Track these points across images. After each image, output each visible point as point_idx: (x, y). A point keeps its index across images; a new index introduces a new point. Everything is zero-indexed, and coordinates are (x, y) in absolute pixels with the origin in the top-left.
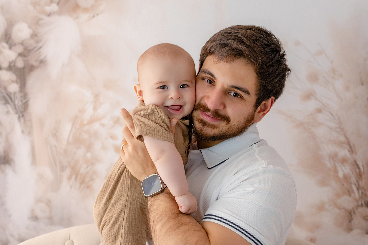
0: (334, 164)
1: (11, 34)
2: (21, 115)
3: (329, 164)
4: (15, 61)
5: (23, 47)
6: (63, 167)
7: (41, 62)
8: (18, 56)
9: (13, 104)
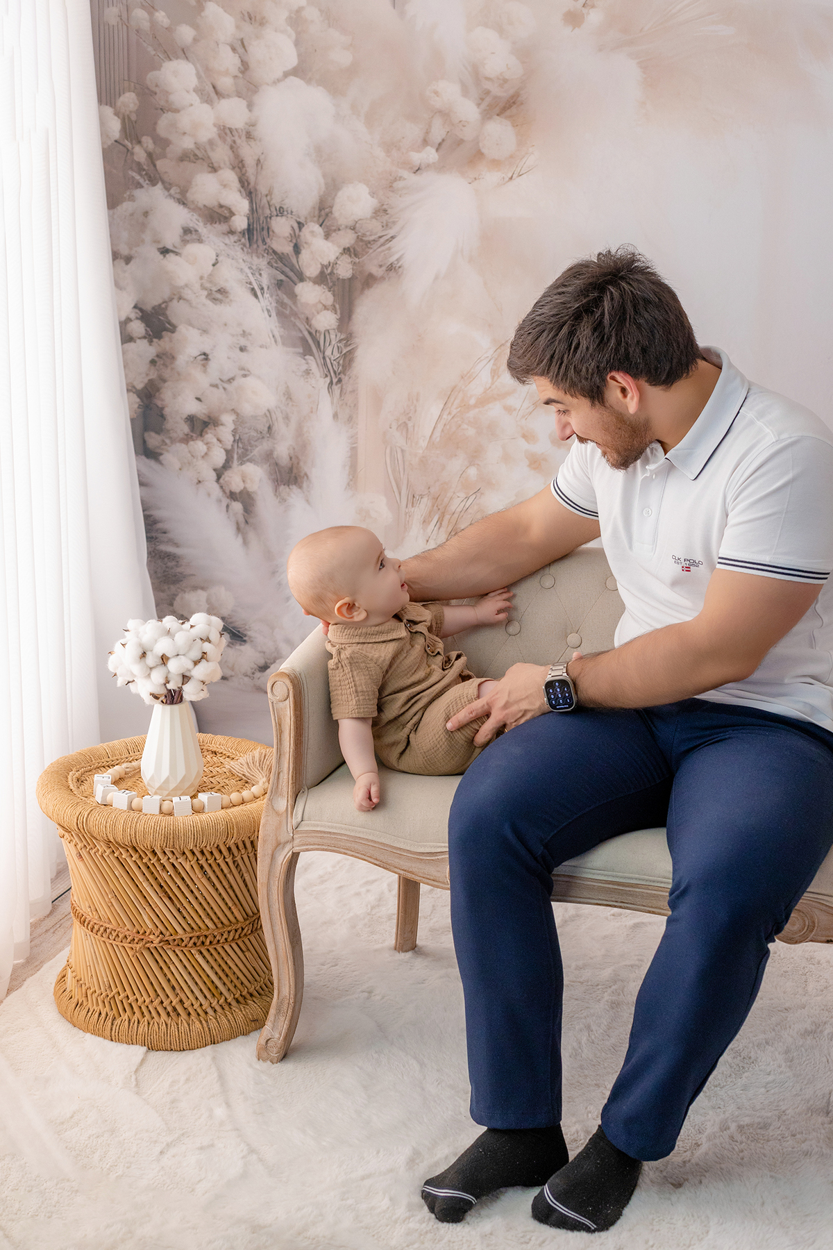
1: (332, 207)
2: (335, 380)
4: (334, 265)
5: (354, 236)
6: (414, 496)
7: (391, 268)
8: (342, 254)
9: (321, 356)
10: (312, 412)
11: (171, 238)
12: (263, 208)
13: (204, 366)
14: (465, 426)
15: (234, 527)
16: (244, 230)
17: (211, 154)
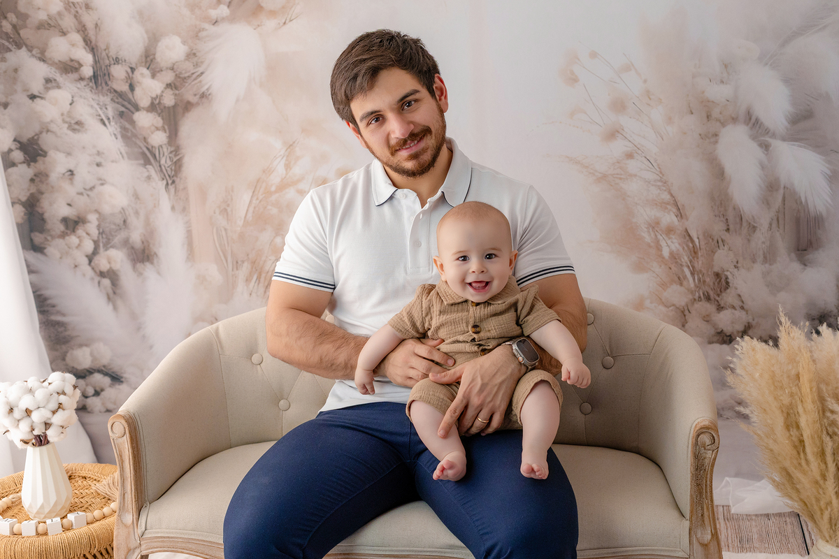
0: (656, 236)
1: (154, 55)
2: (170, 182)
3: (648, 238)
4: (160, 97)
5: (174, 74)
6: (237, 262)
7: (203, 96)
8: (165, 88)
9: (158, 165)
10: (155, 207)
11: (36, 87)
12: (103, 59)
13: (71, 179)
14: (269, 207)
15: (106, 298)
16: (91, 77)
17: (60, 22)
